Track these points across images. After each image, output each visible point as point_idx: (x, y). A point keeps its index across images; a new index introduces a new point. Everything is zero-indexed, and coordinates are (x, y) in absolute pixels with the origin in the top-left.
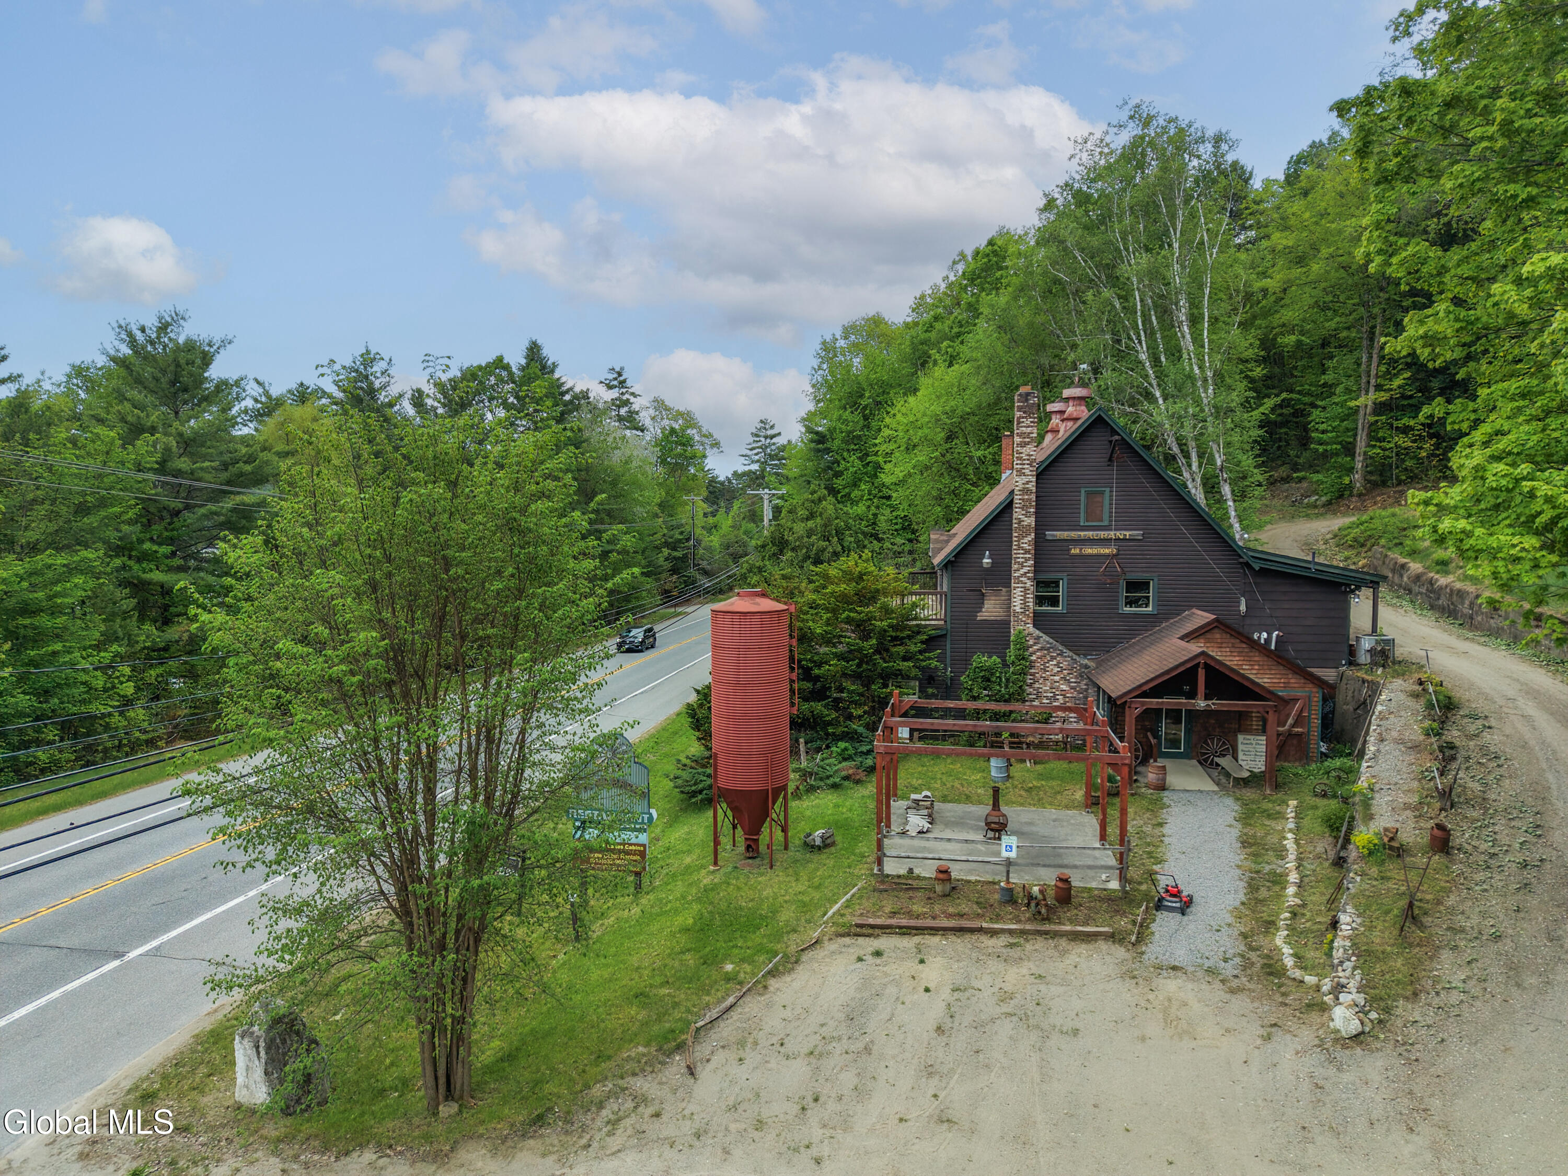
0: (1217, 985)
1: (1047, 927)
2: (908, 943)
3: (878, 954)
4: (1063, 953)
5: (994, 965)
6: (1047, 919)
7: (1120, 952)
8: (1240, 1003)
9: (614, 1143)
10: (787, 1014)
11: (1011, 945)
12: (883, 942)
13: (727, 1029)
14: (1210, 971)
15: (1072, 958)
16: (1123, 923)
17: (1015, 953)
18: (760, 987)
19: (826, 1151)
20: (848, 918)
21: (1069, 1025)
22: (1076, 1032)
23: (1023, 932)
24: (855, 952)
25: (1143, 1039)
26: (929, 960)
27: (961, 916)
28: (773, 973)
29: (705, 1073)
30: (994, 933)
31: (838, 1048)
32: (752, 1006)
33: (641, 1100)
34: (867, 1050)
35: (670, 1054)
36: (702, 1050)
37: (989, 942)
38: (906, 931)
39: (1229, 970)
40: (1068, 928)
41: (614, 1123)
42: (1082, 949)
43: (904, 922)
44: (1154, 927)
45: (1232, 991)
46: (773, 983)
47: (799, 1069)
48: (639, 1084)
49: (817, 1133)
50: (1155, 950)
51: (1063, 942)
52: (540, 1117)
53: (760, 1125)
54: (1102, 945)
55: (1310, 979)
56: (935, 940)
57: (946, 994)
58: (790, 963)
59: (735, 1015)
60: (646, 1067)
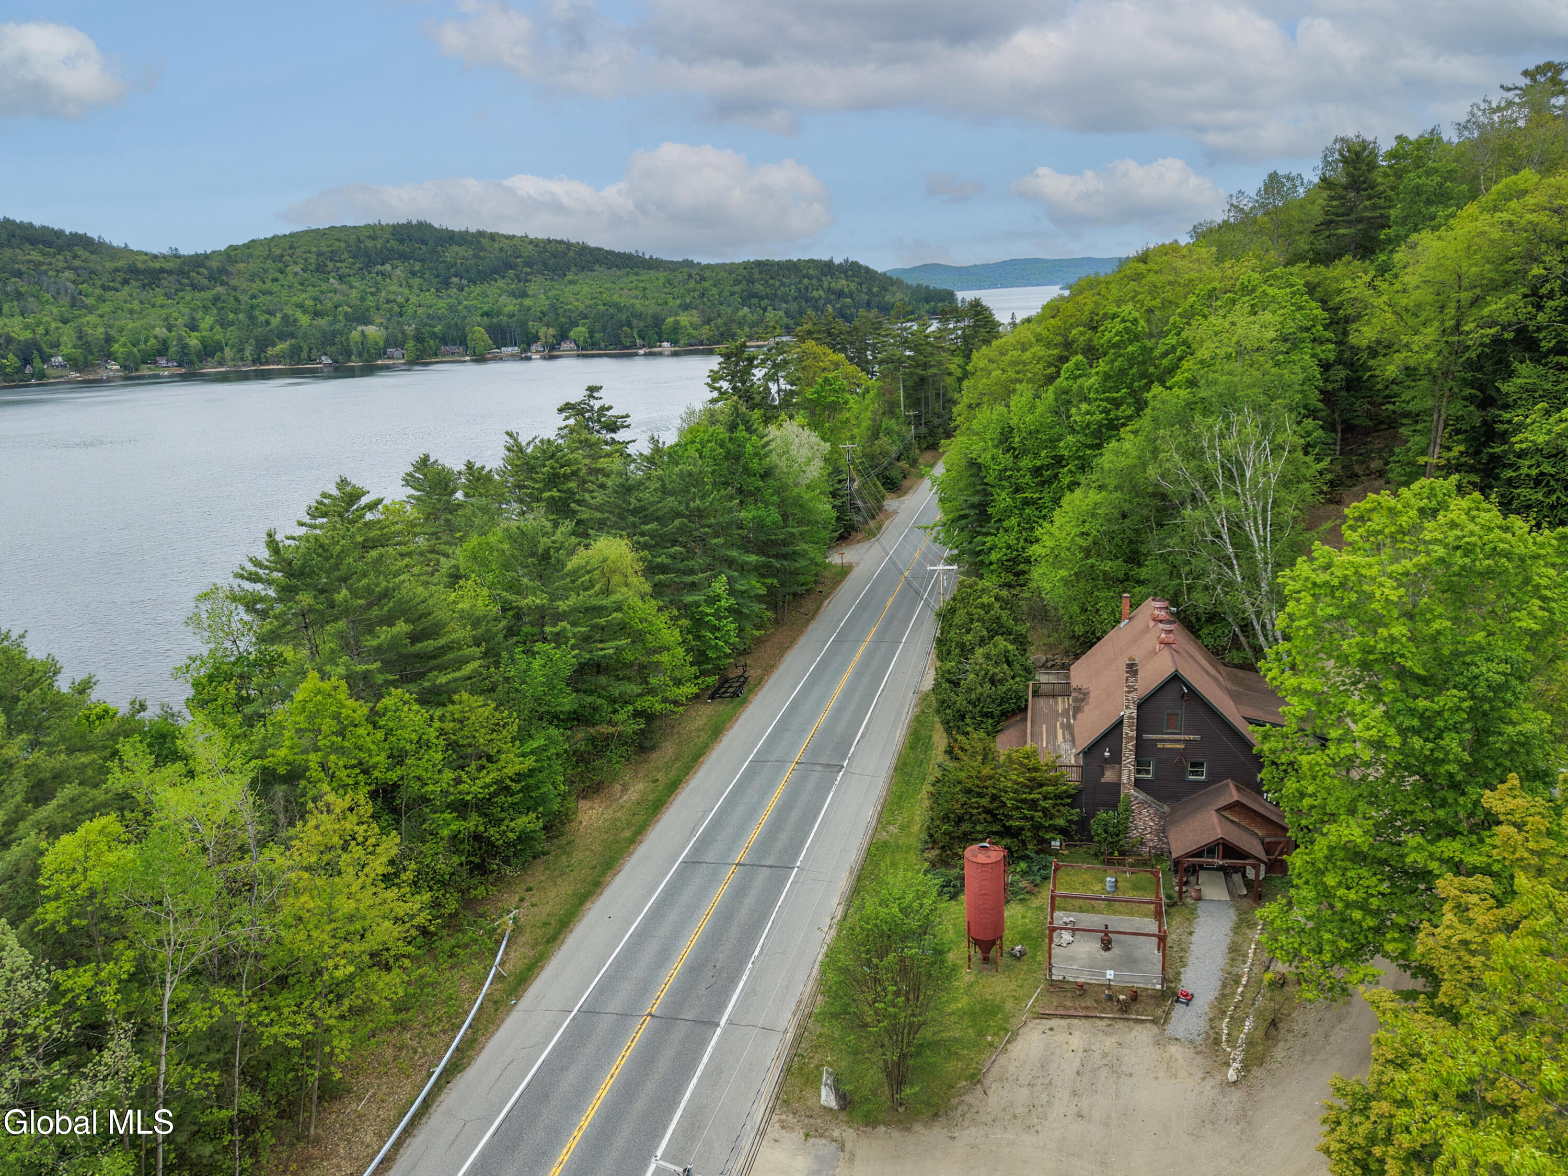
0: (1192, 1049)
1: (1125, 1016)
2: (1064, 1023)
3: (1051, 1029)
4: (1131, 1030)
5: (1101, 1037)
6: (1126, 1012)
7: (1155, 1029)
8: (1199, 1060)
9: (966, 1124)
10: (1017, 1064)
11: (1109, 1025)
12: (1054, 1022)
13: (995, 1071)
14: (1191, 1042)
15: (1134, 1033)
16: (1159, 1012)
17: (1110, 1030)
18: (1005, 1050)
19: (1039, 1128)
20: (1037, 1009)
21: (1130, 1071)
22: (1131, 1075)
23: (1114, 1018)
24: (1041, 1028)
25: (1156, 1078)
26: (1074, 1032)
27: (1087, 1008)
28: (1008, 1042)
29: (990, 1093)
30: (1101, 1018)
31: (1039, 1081)
32: (1002, 1060)
33: (970, 1106)
34: (1050, 1083)
35: (975, 1085)
36: (987, 1082)
37: (1100, 1023)
38: (1063, 1017)
39: (1199, 1040)
40: (1133, 1017)
41: (963, 1115)
42: (1139, 1027)
43: (1062, 1013)
44: (1173, 1013)
45: (1197, 1053)
46: (1008, 1046)
47: (1025, 1091)
48: (967, 1098)
49: (1036, 1120)
50: (1170, 1029)
51: (1131, 1023)
52: (936, 1114)
53: (1015, 1117)
54: (1148, 1025)
55: (1229, 1050)
56: (1076, 1021)
57: (1080, 1054)
58: (1015, 1035)
59: (996, 1065)
60: (969, 1090)
